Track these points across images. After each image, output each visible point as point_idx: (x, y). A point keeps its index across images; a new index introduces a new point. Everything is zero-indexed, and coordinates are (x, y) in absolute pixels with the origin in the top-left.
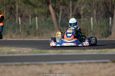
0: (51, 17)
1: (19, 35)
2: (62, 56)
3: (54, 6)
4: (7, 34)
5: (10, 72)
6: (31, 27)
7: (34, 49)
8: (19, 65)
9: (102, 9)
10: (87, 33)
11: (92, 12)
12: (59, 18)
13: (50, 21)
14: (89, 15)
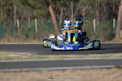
0: (51, 19)
1: (17, 38)
2: (63, 61)
3: (54, 7)
4: (5, 37)
5: (8, 79)
6: (30, 30)
7: (33, 53)
8: (17, 72)
9: (105, 10)
10: (89, 36)
11: (95, 13)
12: (59, 20)
13: (50, 23)
14: (91, 16)
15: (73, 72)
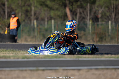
3: (71, 8)
4: (22, 37)
10: (105, 37)
11: (111, 15)
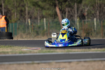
0: (57, 18)
1: (29, 35)
2: (69, 55)
4: (18, 34)
10: (91, 33)
11: (96, 13)
13: (57, 22)
14: (93, 16)
15: (78, 64)
